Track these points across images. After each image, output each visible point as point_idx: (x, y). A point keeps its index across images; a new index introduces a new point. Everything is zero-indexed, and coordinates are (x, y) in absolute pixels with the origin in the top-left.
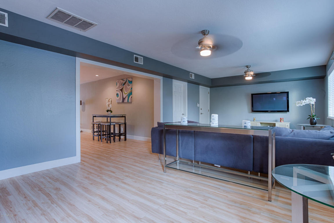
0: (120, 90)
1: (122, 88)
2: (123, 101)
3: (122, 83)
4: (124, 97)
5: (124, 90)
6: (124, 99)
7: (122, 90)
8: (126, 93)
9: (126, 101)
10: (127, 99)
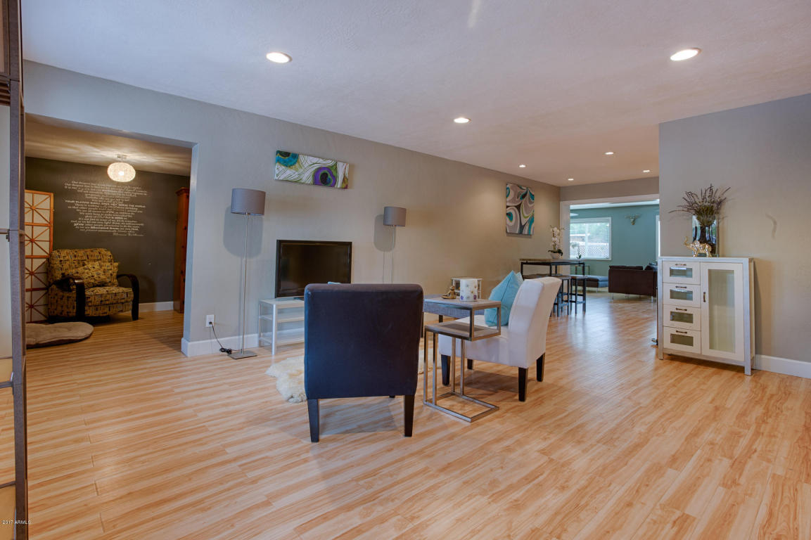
0: (516, 206)
1: (520, 205)
2: (521, 232)
3: (519, 194)
4: (523, 224)
5: (523, 207)
6: (522, 227)
7: (518, 207)
8: (526, 215)
9: (526, 231)
10: (527, 227)
